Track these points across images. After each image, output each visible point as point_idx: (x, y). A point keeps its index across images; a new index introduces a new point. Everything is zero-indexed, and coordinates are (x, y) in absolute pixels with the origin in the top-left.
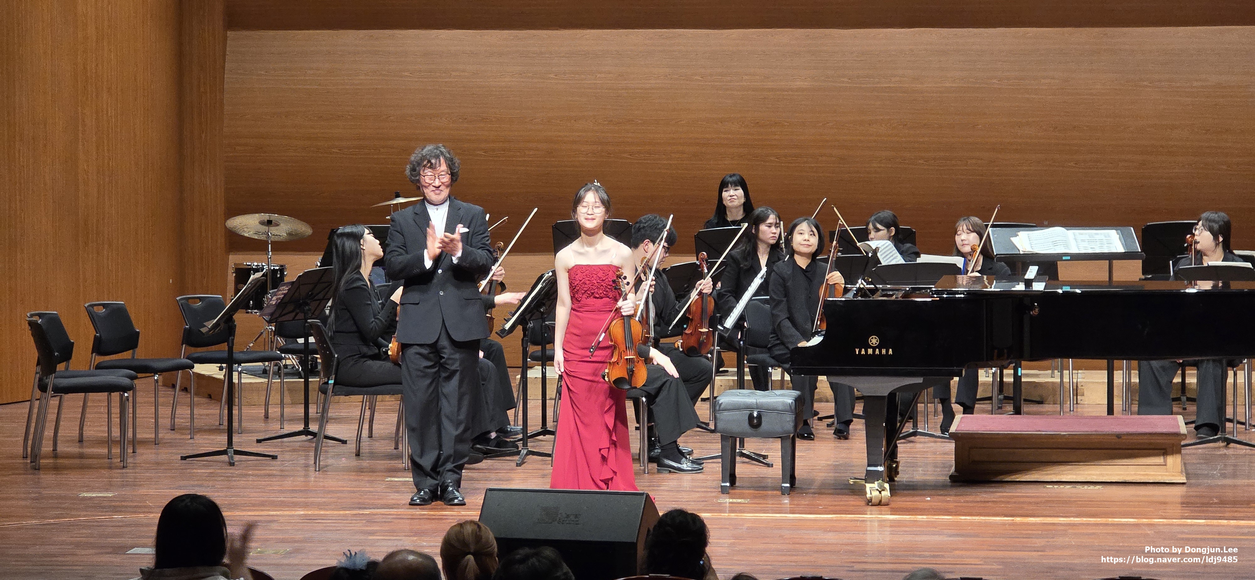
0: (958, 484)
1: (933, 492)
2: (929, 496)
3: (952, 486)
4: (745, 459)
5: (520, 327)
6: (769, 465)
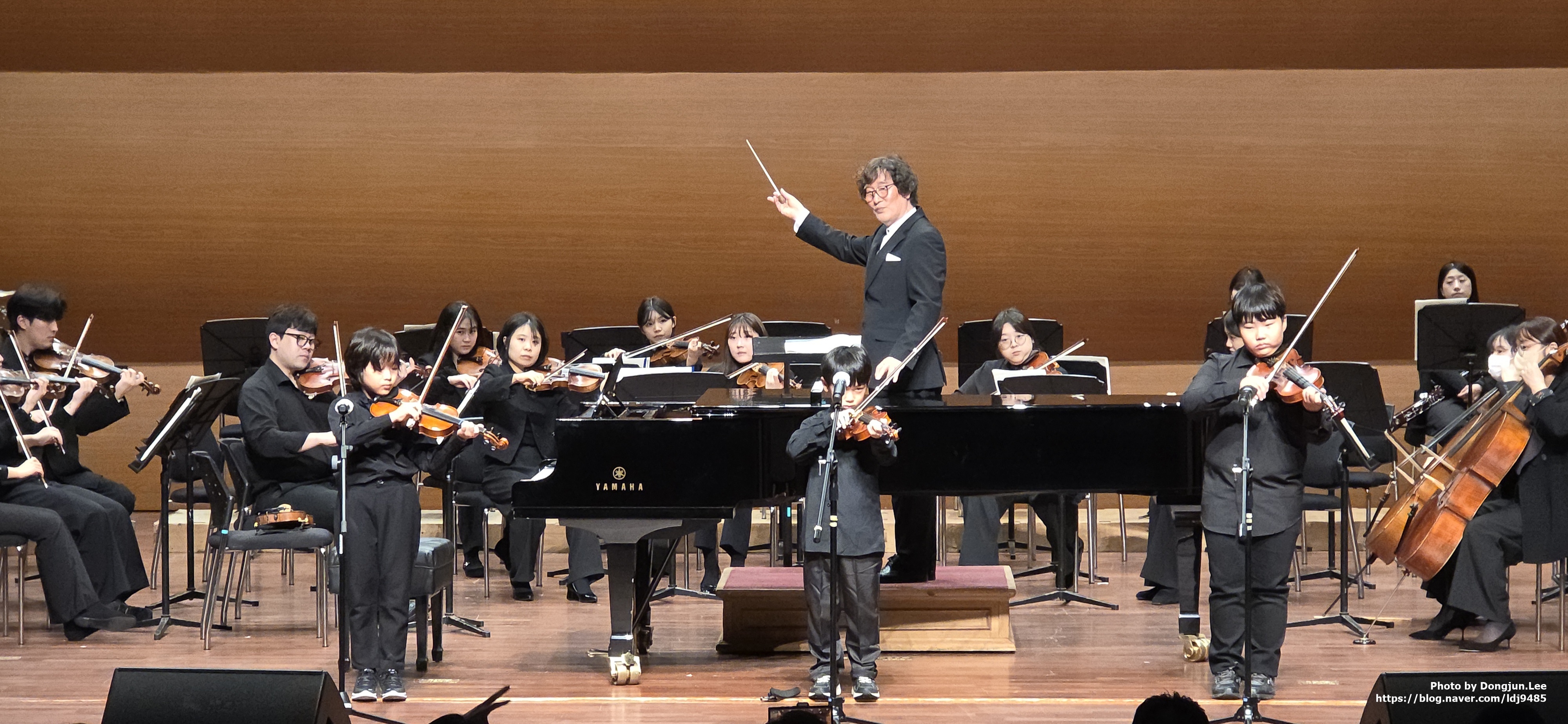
0: (728, 656)
1: (698, 667)
2: (691, 671)
3: (720, 659)
4: (453, 627)
5: (158, 459)
6: (484, 635)
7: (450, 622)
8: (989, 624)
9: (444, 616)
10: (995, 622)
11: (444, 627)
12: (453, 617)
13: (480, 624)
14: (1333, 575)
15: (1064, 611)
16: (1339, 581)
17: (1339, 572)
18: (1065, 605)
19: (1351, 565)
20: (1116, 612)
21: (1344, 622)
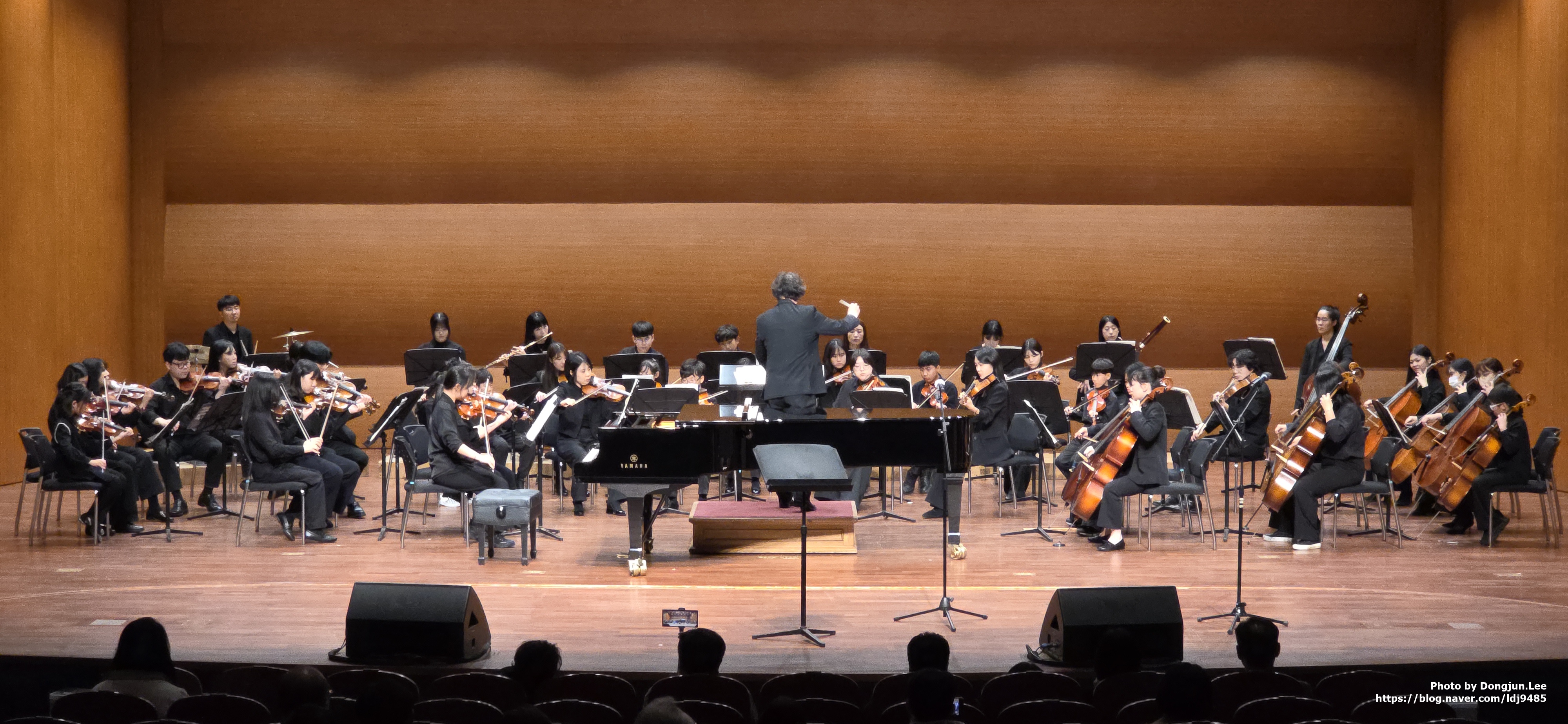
0: (696, 556)
1: (678, 563)
2: (675, 567)
3: (691, 558)
4: (542, 534)
5: (380, 440)
6: (559, 539)
7: (541, 531)
8: (843, 538)
9: (537, 528)
10: (846, 536)
11: (537, 534)
12: (543, 529)
13: (557, 532)
14: (1035, 499)
15: (885, 523)
16: (1037, 502)
17: (1037, 496)
18: (886, 519)
19: (1044, 491)
20: (914, 524)
21: (1039, 532)
